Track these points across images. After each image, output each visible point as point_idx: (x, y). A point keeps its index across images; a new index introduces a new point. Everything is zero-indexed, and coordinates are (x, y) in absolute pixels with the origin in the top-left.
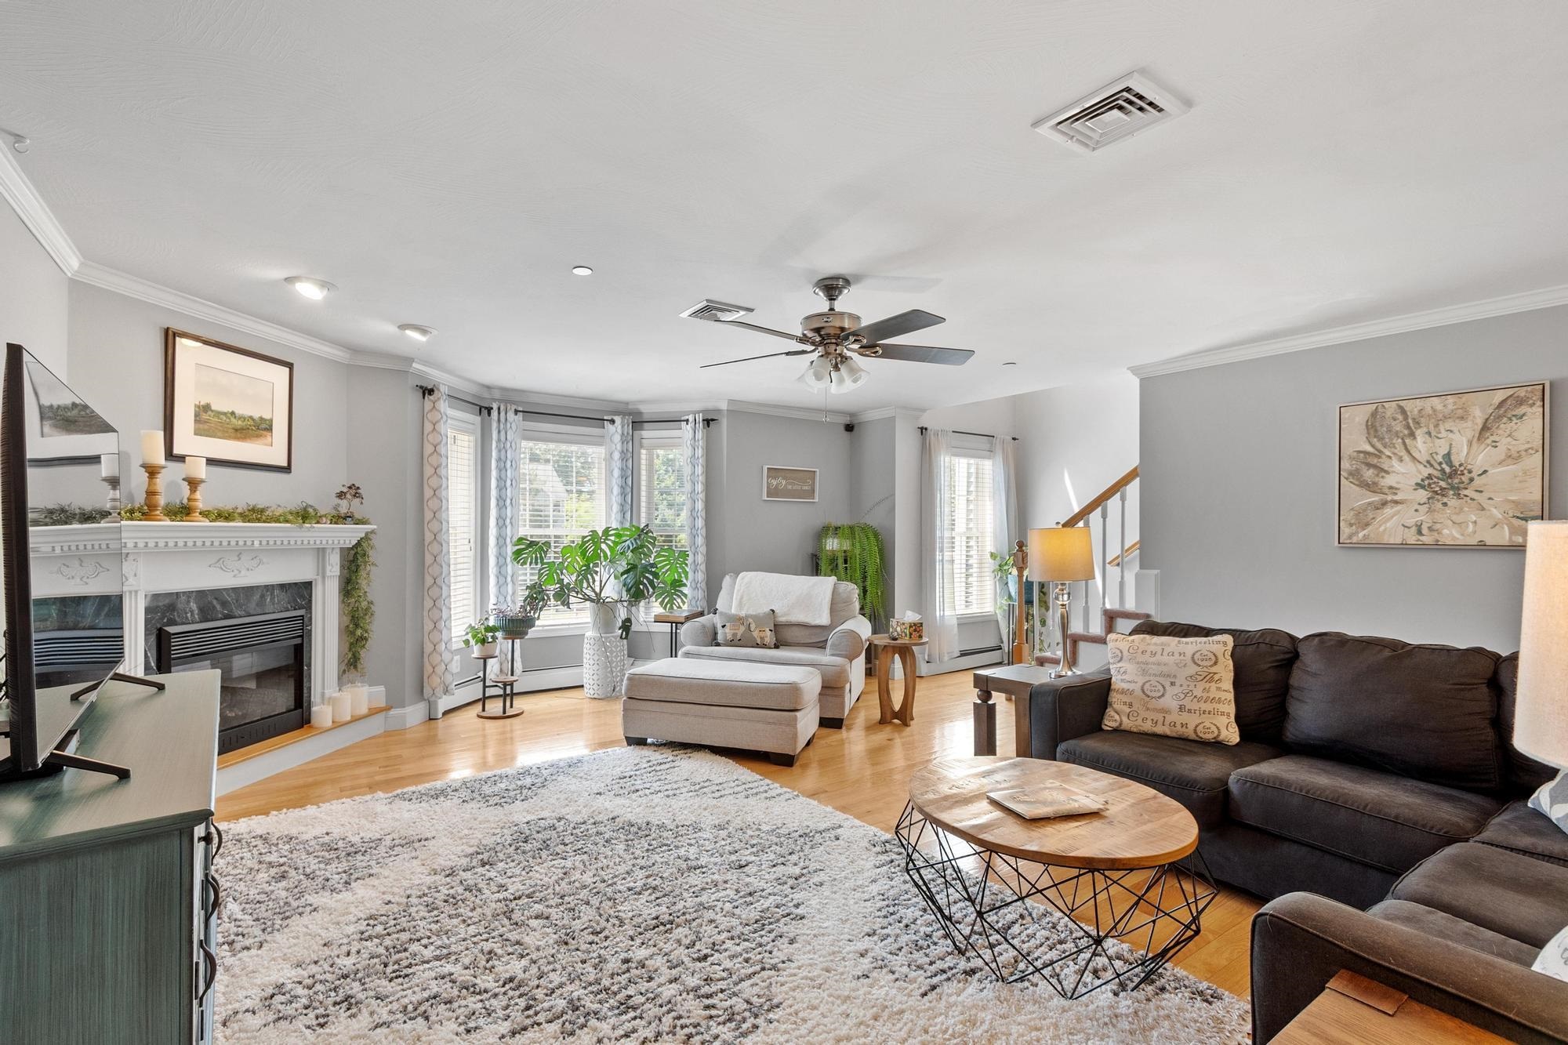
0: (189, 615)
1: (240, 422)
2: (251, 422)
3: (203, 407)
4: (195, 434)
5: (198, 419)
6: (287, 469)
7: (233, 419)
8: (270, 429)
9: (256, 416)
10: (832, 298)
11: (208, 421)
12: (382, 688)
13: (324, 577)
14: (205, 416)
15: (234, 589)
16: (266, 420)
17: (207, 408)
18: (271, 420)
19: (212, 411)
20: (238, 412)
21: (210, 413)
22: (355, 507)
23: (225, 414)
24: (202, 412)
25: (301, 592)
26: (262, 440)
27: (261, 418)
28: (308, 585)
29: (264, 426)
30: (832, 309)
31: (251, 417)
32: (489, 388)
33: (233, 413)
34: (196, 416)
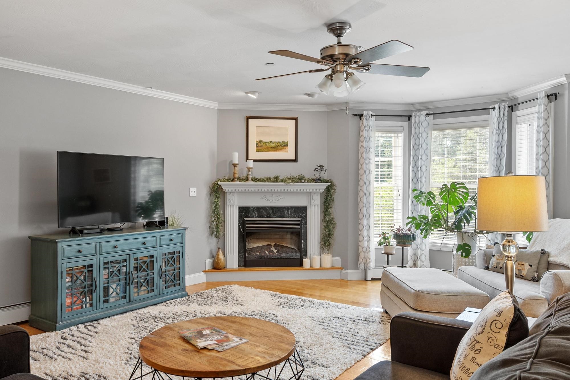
0: (254, 215)
1: (274, 145)
2: (279, 144)
3: (259, 141)
4: (256, 151)
5: (257, 145)
6: (296, 161)
7: (271, 144)
8: (287, 145)
9: (281, 141)
10: (339, 36)
11: (260, 146)
12: (339, 259)
13: (311, 205)
14: (260, 145)
15: (271, 207)
16: (285, 142)
17: (261, 141)
18: (287, 142)
19: (263, 142)
20: (273, 141)
21: (262, 143)
22: (323, 175)
23: (268, 142)
24: (259, 143)
25: (301, 211)
26: (284, 150)
27: (283, 142)
28: (305, 208)
29: (284, 145)
30: (339, 43)
31: (279, 142)
32: (412, 104)
33: (271, 142)
34: (256, 145)
